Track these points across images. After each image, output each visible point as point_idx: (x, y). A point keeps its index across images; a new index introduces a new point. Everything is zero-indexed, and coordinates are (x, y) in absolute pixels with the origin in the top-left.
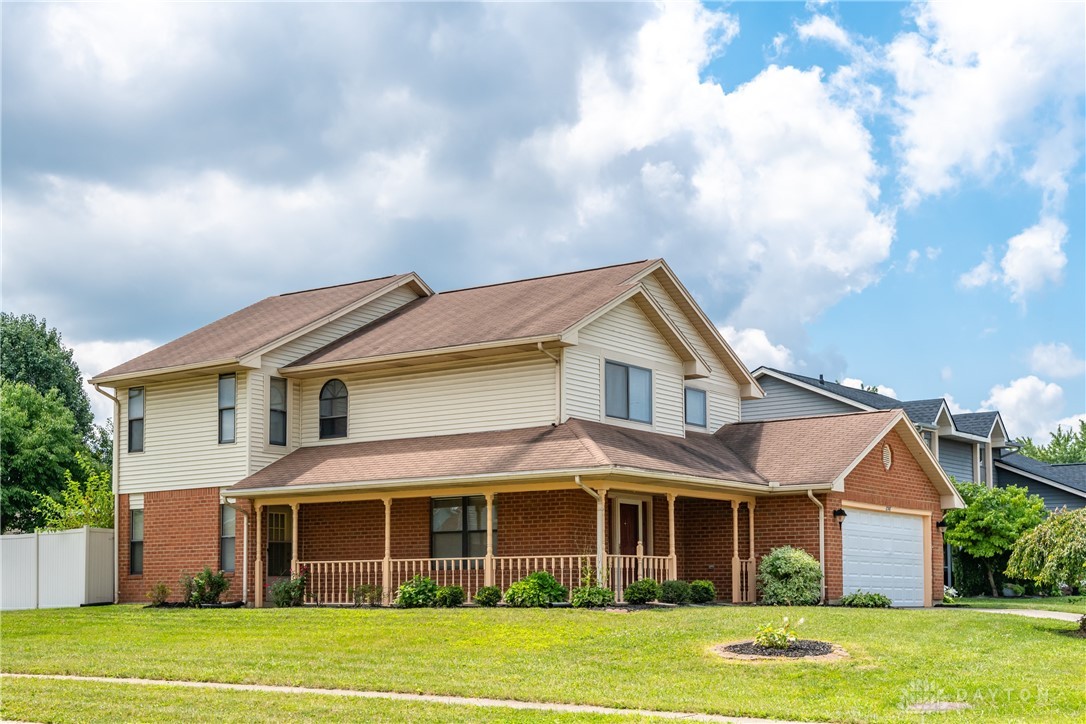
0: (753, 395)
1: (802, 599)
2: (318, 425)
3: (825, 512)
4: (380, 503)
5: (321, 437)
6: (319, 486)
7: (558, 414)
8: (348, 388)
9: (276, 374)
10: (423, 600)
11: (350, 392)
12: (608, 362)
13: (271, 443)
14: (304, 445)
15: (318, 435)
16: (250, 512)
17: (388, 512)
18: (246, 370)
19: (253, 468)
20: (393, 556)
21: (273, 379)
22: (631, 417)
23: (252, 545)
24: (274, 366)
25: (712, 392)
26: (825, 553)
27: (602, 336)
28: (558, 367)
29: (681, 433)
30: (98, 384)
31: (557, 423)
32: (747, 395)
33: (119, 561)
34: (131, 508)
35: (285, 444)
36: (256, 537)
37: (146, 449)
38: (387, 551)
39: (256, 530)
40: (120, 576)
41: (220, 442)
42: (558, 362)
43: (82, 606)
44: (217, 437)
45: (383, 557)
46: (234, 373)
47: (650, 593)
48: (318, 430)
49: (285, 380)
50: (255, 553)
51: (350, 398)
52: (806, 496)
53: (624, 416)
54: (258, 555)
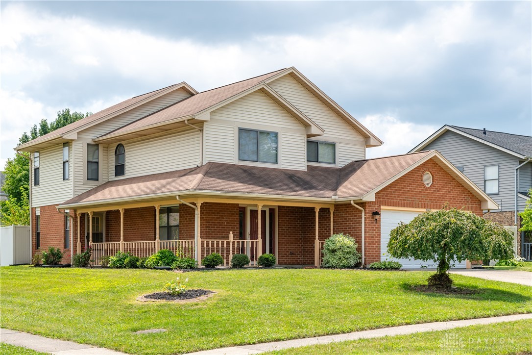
0: (371, 144)
1: (342, 264)
2: (114, 169)
3: (365, 213)
4: (118, 211)
5: (116, 176)
6: (89, 202)
7: (201, 161)
8: (125, 148)
9: (90, 142)
10: (120, 264)
11: (126, 151)
12: (241, 130)
13: (88, 179)
14: (110, 180)
15: (114, 174)
16: (74, 217)
17: (122, 216)
18: (72, 141)
19: (76, 193)
20: (125, 240)
21: (88, 145)
22: (260, 160)
23: (75, 234)
24: (90, 138)
25: (340, 143)
26: (365, 237)
27: (234, 114)
28: (201, 133)
29: (304, 168)
30: (18, 150)
31: (199, 165)
32: (369, 144)
33: (32, 242)
34: (37, 215)
35: (98, 180)
36: (77, 230)
37: (41, 184)
38: (122, 238)
39: (77, 226)
40: (33, 250)
41: (64, 180)
42: (201, 131)
43: (10, 265)
44: (62, 177)
45: (119, 241)
46: (68, 143)
47: (214, 261)
48: (114, 172)
49: (98, 145)
50: (77, 238)
51: (126, 154)
52: (350, 204)
53: (256, 159)
54: (79, 239)
